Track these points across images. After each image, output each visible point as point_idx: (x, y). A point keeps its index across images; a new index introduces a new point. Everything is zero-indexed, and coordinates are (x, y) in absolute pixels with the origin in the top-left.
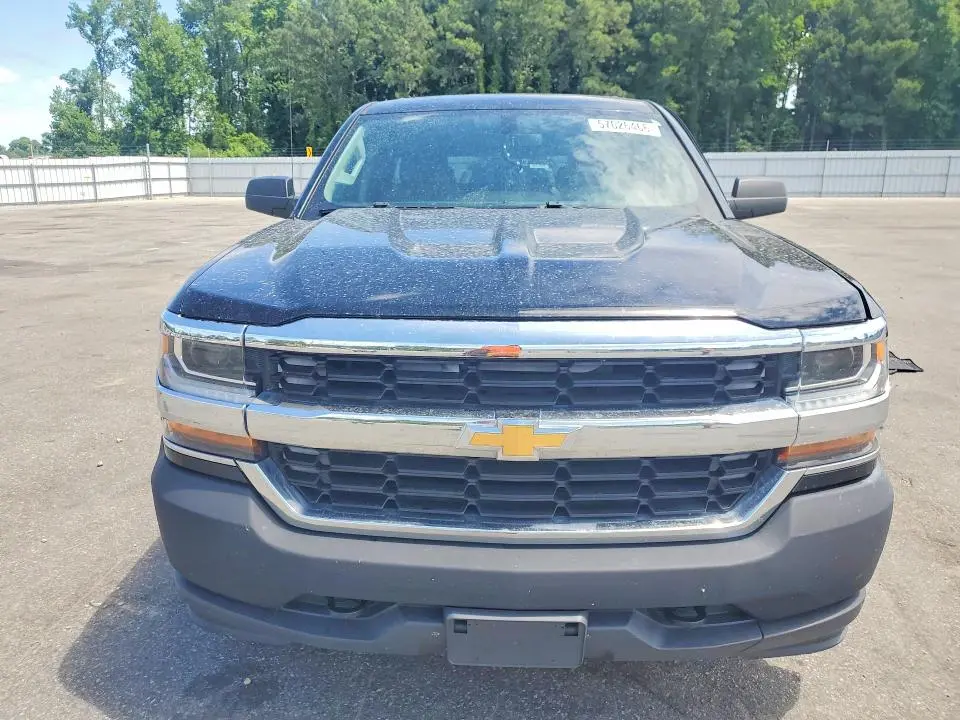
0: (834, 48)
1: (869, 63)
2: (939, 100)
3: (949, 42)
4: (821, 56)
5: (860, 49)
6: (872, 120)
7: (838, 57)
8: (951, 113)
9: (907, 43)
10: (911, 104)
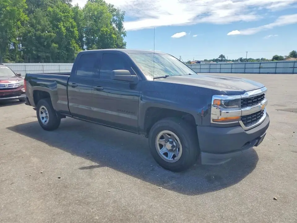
0: (32, 33)
1: (43, 38)
2: (63, 50)
3: (63, 35)
4: (29, 35)
5: (40, 34)
6: (47, 54)
7: (34, 36)
8: (67, 53)
9: (52, 34)
10: (57, 51)
